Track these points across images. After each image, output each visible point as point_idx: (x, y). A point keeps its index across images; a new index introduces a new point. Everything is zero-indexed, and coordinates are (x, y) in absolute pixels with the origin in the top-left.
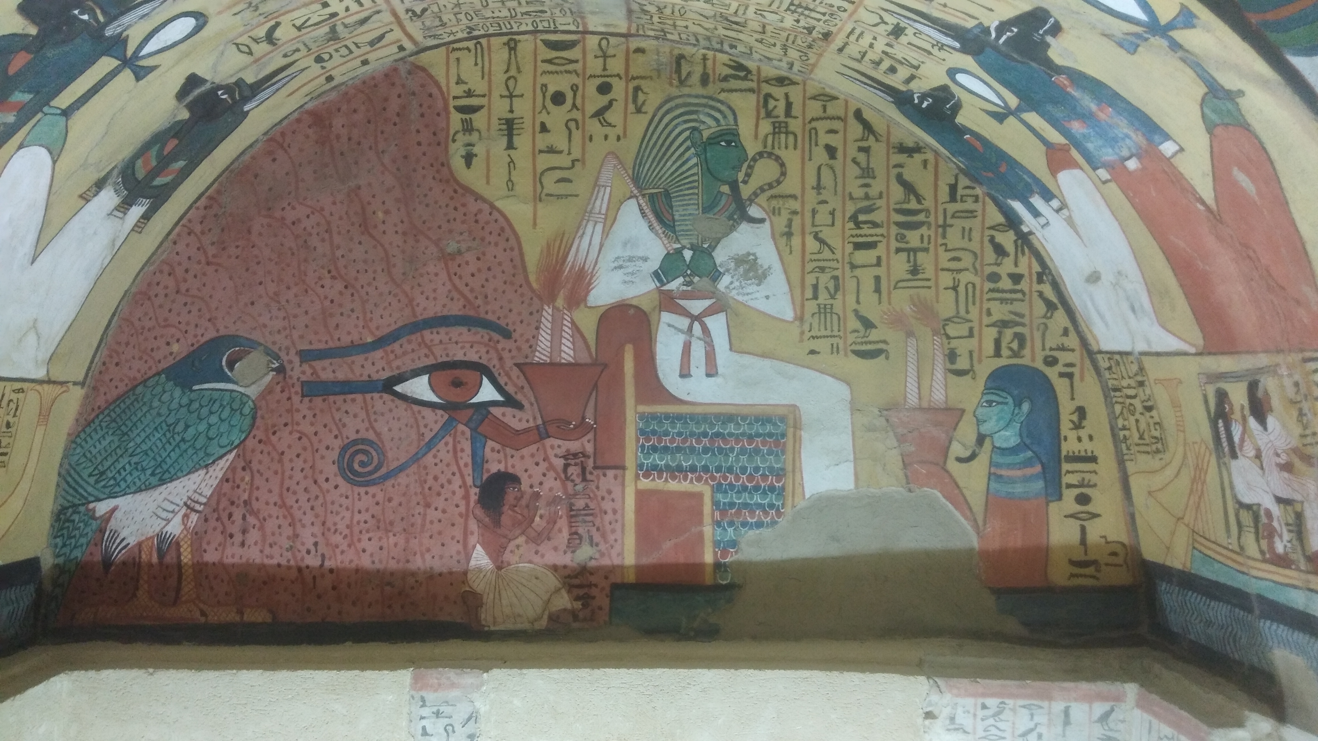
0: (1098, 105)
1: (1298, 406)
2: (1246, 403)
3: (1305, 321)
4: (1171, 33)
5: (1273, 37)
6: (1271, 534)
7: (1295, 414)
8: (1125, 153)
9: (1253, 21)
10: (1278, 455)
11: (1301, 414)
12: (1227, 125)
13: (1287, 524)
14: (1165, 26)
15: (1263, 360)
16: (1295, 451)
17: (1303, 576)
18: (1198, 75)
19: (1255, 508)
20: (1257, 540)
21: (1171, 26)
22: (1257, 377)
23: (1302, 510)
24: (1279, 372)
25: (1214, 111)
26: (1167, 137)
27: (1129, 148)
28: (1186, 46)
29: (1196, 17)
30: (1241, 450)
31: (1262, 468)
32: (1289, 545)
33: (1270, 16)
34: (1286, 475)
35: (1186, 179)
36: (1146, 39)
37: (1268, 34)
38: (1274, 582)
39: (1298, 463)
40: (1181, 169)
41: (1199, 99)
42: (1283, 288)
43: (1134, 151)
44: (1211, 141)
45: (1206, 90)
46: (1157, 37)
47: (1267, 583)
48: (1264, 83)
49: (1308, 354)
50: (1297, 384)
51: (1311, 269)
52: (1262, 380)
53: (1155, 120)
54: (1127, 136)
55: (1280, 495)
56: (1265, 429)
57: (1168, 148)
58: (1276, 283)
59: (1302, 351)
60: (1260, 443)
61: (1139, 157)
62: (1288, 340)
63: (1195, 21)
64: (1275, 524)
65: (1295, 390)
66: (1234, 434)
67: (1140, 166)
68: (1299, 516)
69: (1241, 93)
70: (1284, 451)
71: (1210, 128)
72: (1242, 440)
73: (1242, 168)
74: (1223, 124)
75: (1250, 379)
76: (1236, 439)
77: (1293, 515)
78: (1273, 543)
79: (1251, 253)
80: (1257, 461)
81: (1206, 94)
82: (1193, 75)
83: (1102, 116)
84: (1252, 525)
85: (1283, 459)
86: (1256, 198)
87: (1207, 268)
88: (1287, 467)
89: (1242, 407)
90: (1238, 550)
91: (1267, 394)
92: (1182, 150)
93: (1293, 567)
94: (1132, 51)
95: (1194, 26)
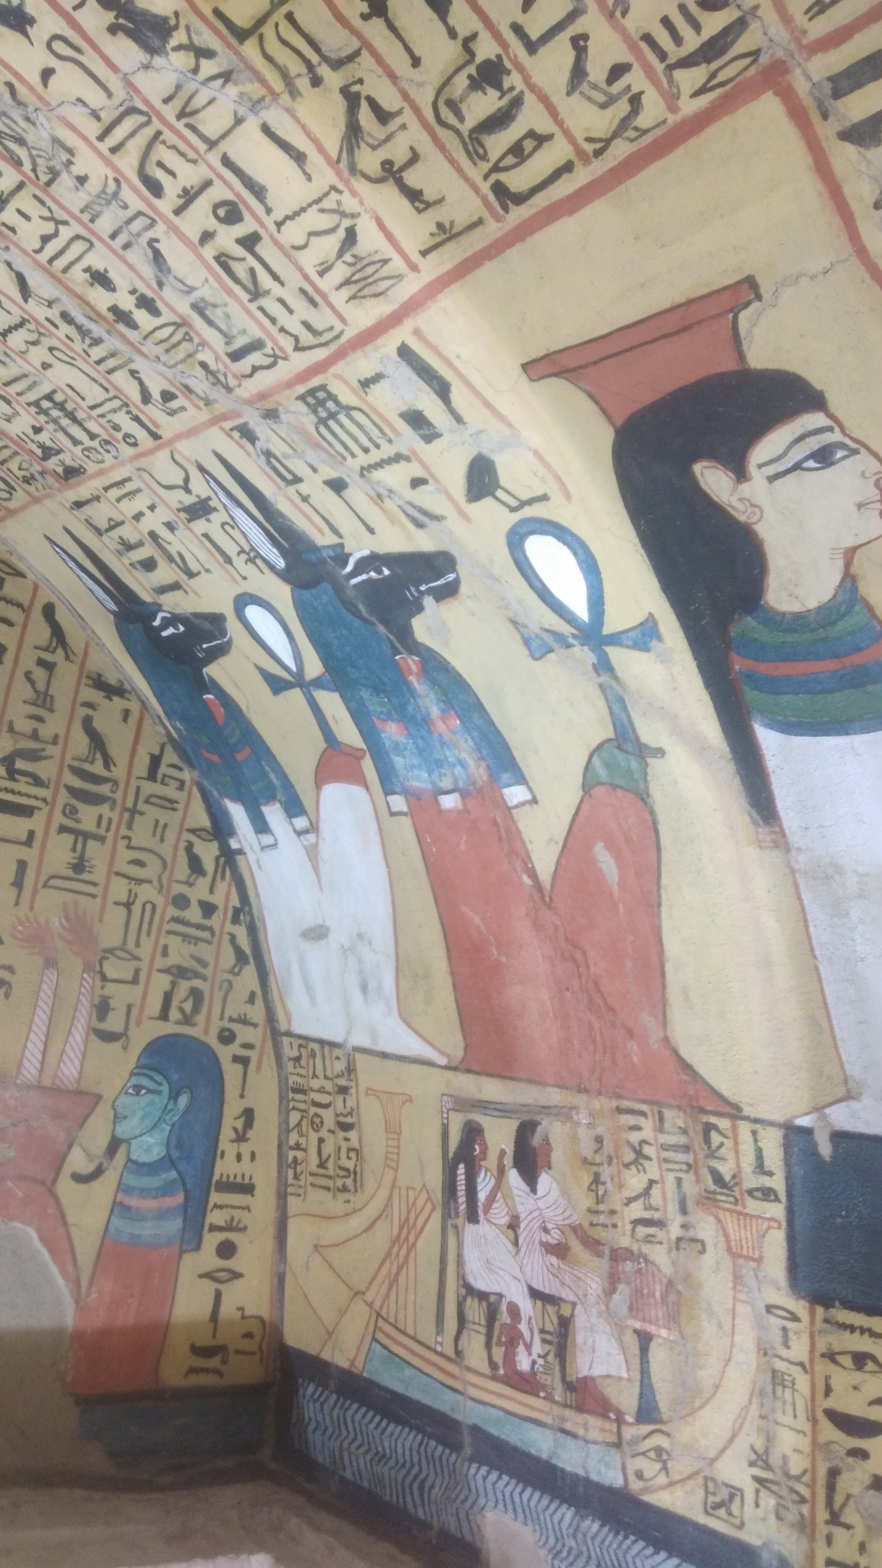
0: (443, 711)
1: (595, 1168)
2: (510, 1150)
3: (635, 1059)
4: (609, 649)
5: (750, 695)
6: (513, 1340)
7: (587, 1178)
8: (446, 784)
9: (737, 667)
10: (546, 1230)
11: (597, 1180)
12: (615, 787)
13: (542, 1331)
14: (607, 636)
15: (553, 1096)
16: (576, 1229)
17: (556, 1410)
18: (611, 713)
19: (492, 1299)
20: (488, 1345)
21: (615, 639)
22: (538, 1118)
23: (572, 1315)
24: (575, 1117)
25: (607, 765)
26: (521, 779)
27: (456, 781)
28: (619, 674)
29: (660, 639)
30: (486, 1211)
31: (516, 1244)
32: (541, 1361)
33: (763, 668)
34: (554, 1260)
35: (523, 842)
36: (569, 646)
37: (746, 689)
38: (502, 1409)
39: (575, 1245)
40: (521, 826)
41: (594, 744)
42: (611, 1009)
43: (461, 784)
44: (581, 801)
45: (611, 734)
46: (586, 648)
47: (494, 1411)
48: (702, 749)
49: (626, 1104)
50: (599, 1140)
51: (664, 995)
52: (544, 1123)
53: (516, 754)
54: (462, 763)
55: (535, 1286)
56: (534, 1190)
57: (515, 794)
58: (605, 1001)
59: (619, 1097)
60: (520, 1208)
61: (464, 794)
62: (600, 1079)
63: (654, 643)
64: (523, 1327)
65: (595, 1147)
66: (479, 1188)
67: (460, 806)
68: (565, 1324)
69: (660, 752)
70: (558, 1227)
71: (589, 784)
72: (491, 1199)
73: (612, 847)
74: (611, 784)
75: (525, 1117)
76: (482, 1196)
77: (556, 1321)
78: (514, 1354)
79: (579, 956)
80: (511, 1233)
81: (609, 740)
82: (605, 711)
83: (440, 726)
84: (483, 1322)
85: (554, 1237)
86: (616, 888)
87: (504, 959)
88: (559, 1250)
89: (503, 1153)
90: (451, 1353)
91: (548, 1143)
92: (534, 801)
93: (542, 1394)
94: (538, 655)
95: (648, 650)
